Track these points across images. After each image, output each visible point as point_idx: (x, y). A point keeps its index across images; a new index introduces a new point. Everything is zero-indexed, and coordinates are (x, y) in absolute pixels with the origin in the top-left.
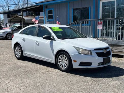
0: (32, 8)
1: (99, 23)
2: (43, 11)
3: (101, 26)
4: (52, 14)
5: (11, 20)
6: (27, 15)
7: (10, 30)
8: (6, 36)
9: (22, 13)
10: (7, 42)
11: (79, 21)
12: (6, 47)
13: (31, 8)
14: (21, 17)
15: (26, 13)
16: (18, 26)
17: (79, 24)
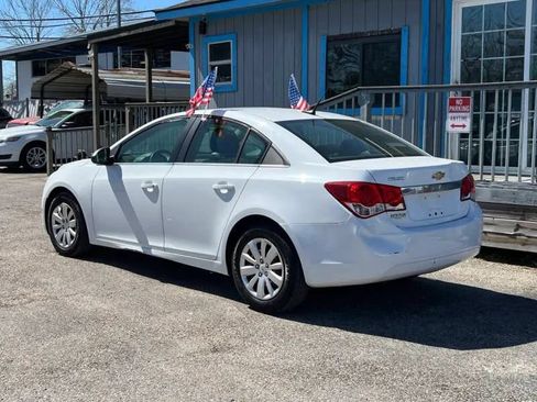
0: (140, 31)
1: (453, 102)
2: (189, 46)
3: (464, 118)
4: (229, 58)
5: (46, 87)
6: (115, 66)
7: (41, 130)
8: (21, 155)
9: (91, 54)
10: (26, 181)
11: (355, 94)
12: (20, 208)
13: (132, 32)
14: (90, 71)
15: (110, 55)
16: (76, 111)
17: (358, 106)
